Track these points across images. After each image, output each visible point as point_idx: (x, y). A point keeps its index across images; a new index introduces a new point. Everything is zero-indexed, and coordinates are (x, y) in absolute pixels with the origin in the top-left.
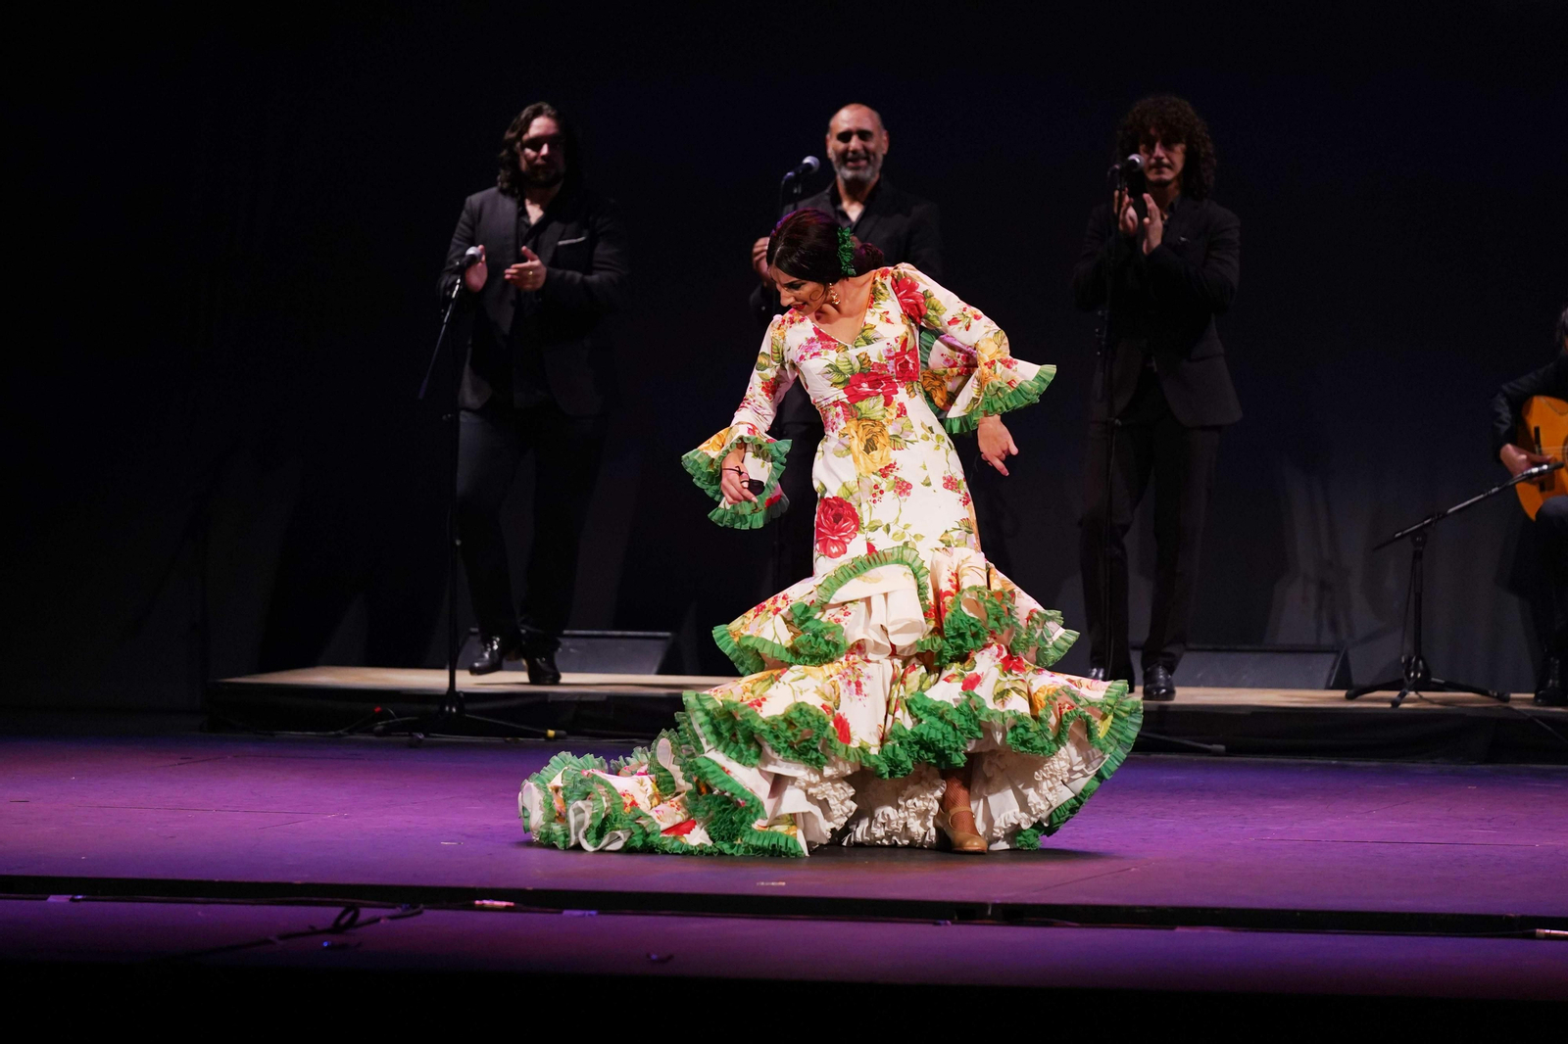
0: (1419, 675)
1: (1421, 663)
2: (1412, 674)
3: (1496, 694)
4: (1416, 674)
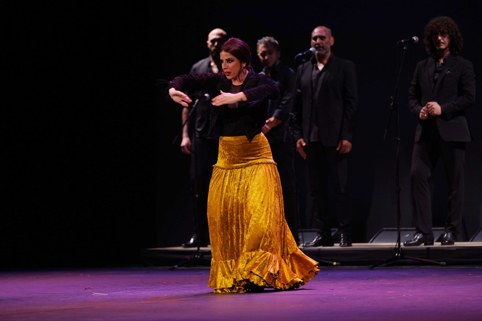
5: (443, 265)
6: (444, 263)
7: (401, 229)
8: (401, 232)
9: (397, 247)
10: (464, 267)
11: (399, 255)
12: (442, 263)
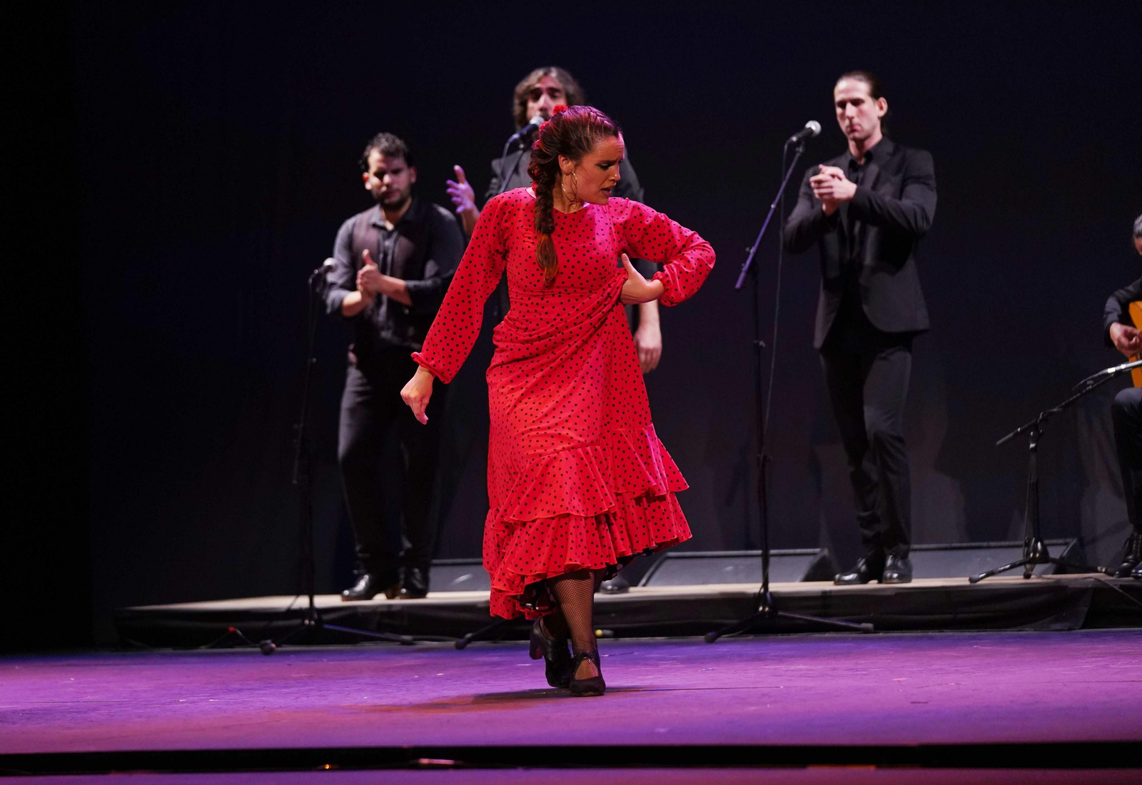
0: (1038, 555)
1: (1039, 544)
2: (1032, 555)
3: (1104, 570)
4: (1034, 555)
5: (866, 631)
6: (870, 626)
7: (772, 552)
8: (772, 560)
9: (762, 590)
10: (919, 634)
11: (767, 609)
12: (864, 625)
